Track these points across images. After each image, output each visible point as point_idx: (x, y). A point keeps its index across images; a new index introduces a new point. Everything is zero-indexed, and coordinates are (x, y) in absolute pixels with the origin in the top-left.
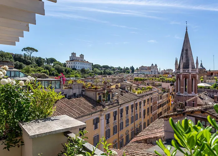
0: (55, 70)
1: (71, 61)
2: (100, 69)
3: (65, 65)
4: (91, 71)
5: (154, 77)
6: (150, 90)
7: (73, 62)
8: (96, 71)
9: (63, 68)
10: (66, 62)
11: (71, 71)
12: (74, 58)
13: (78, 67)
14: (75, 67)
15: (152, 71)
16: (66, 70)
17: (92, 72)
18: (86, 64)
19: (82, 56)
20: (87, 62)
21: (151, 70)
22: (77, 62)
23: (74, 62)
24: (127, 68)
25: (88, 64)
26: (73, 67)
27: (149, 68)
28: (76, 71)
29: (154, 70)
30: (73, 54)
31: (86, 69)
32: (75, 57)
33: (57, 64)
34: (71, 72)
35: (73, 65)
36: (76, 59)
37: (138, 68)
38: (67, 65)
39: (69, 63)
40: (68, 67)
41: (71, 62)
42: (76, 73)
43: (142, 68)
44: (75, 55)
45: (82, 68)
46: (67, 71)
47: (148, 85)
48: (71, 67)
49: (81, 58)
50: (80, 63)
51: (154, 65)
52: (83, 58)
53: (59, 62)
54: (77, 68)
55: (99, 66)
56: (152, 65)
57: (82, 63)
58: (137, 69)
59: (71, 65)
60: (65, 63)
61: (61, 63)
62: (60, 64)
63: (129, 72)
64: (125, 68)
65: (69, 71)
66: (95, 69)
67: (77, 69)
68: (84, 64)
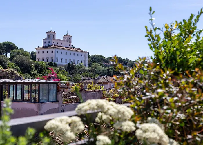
0: (16, 66)
1: (45, 47)
2: (104, 64)
3: (33, 56)
4: (87, 68)
7: (50, 50)
8: (95, 68)
9: (31, 62)
11: (48, 69)
12: (53, 41)
13: (59, 60)
14: (55, 61)
16: (36, 67)
17: (90, 71)
18: (76, 53)
19: (68, 38)
20: (79, 49)
22: (57, 50)
23: (52, 50)
25: (80, 54)
26: (50, 61)
28: (57, 69)
30: (51, 34)
31: (76, 64)
32: (54, 39)
33: (18, 53)
35: (50, 55)
36: (55, 43)
38: (38, 56)
39: (41, 51)
40: (41, 60)
41: (45, 50)
42: (58, 72)
44: (54, 36)
45: (68, 62)
46: (39, 67)
48: (45, 60)
49: (67, 43)
50: (64, 52)
52: (70, 42)
53: (21, 49)
54: (59, 63)
55: (102, 59)
57: (68, 52)
59: (45, 56)
61: (26, 52)
62: (25, 54)
65: (44, 69)
66: (94, 64)
67: (57, 63)
68: (72, 54)
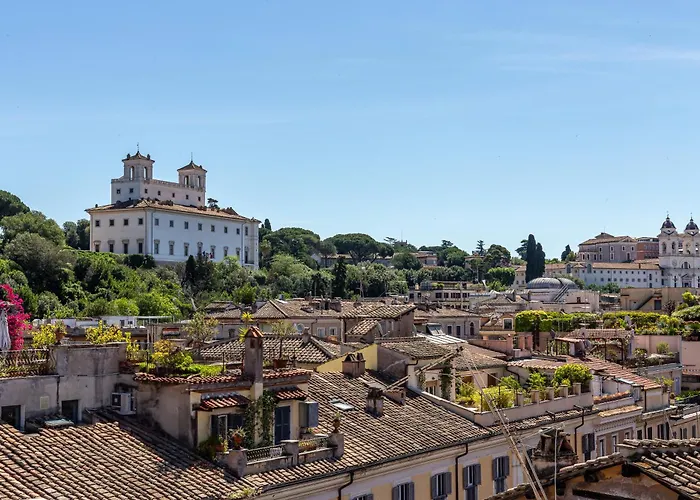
0: (12, 268)
1: (119, 206)
2: (317, 257)
3: (79, 236)
4: (256, 271)
5: (651, 304)
6: (578, 386)
7: (133, 216)
8: (285, 272)
9: (61, 257)
10: (88, 217)
11: (119, 276)
12: (144, 186)
13: (164, 249)
14: (150, 249)
15: (663, 270)
16: (80, 271)
17: (261, 281)
18: (220, 225)
19: (193, 176)
20: (230, 211)
21: (661, 261)
22: (157, 215)
23: (141, 215)
24: (498, 254)
25: (232, 227)
26: (133, 250)
27: (649, 249)
28: (152, 275)
29: (680, 261)
30: (138, 165)
31: (218, 259)
32: (148, 180)
33: (27, 227)
34: (114, 283)
35: (134, 232)
36: (152, 195)
37: (575, 250)
38: (96, 235)
39: (105, 220)
40: (104, 247)
41: (119, 216)
42: (151, 285)
43: (601, 249)
44: (149, 169)
45: (193, 252)
46: (91, 273)
47: (580, 354)
48: (119, 247)
49: (189, 192)
50: (179, 221)
51: (680, 229)
52: (202, 188)
53: (38, 215)
54: (162, 256)
55: (308, 242)
56: (668, 225)
57: (193, 222)
58: (567, 254)
59: (118, 234)
60: (83, 225)
61: (51, 222)
62: (46, 230)
63: (508, 279)
64: (486, 247)
65: (105, 278)
66: (282, 259)
67: (156, 258)
68: (207, 228)
